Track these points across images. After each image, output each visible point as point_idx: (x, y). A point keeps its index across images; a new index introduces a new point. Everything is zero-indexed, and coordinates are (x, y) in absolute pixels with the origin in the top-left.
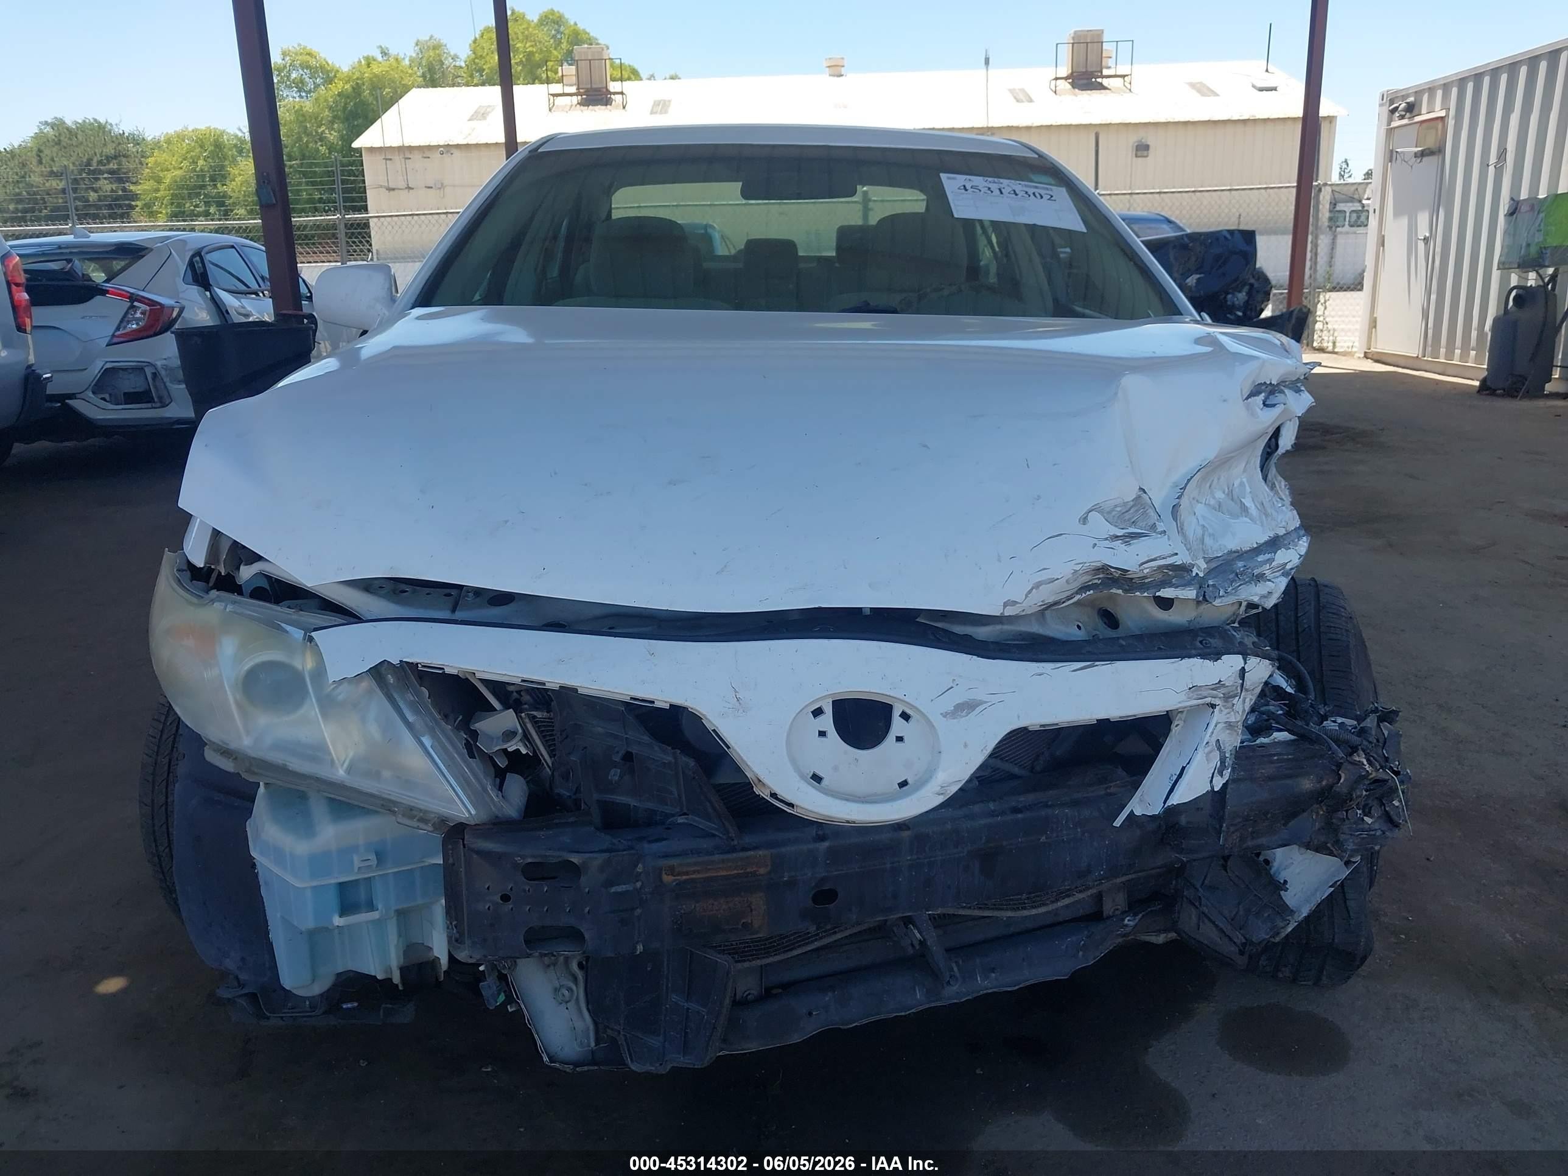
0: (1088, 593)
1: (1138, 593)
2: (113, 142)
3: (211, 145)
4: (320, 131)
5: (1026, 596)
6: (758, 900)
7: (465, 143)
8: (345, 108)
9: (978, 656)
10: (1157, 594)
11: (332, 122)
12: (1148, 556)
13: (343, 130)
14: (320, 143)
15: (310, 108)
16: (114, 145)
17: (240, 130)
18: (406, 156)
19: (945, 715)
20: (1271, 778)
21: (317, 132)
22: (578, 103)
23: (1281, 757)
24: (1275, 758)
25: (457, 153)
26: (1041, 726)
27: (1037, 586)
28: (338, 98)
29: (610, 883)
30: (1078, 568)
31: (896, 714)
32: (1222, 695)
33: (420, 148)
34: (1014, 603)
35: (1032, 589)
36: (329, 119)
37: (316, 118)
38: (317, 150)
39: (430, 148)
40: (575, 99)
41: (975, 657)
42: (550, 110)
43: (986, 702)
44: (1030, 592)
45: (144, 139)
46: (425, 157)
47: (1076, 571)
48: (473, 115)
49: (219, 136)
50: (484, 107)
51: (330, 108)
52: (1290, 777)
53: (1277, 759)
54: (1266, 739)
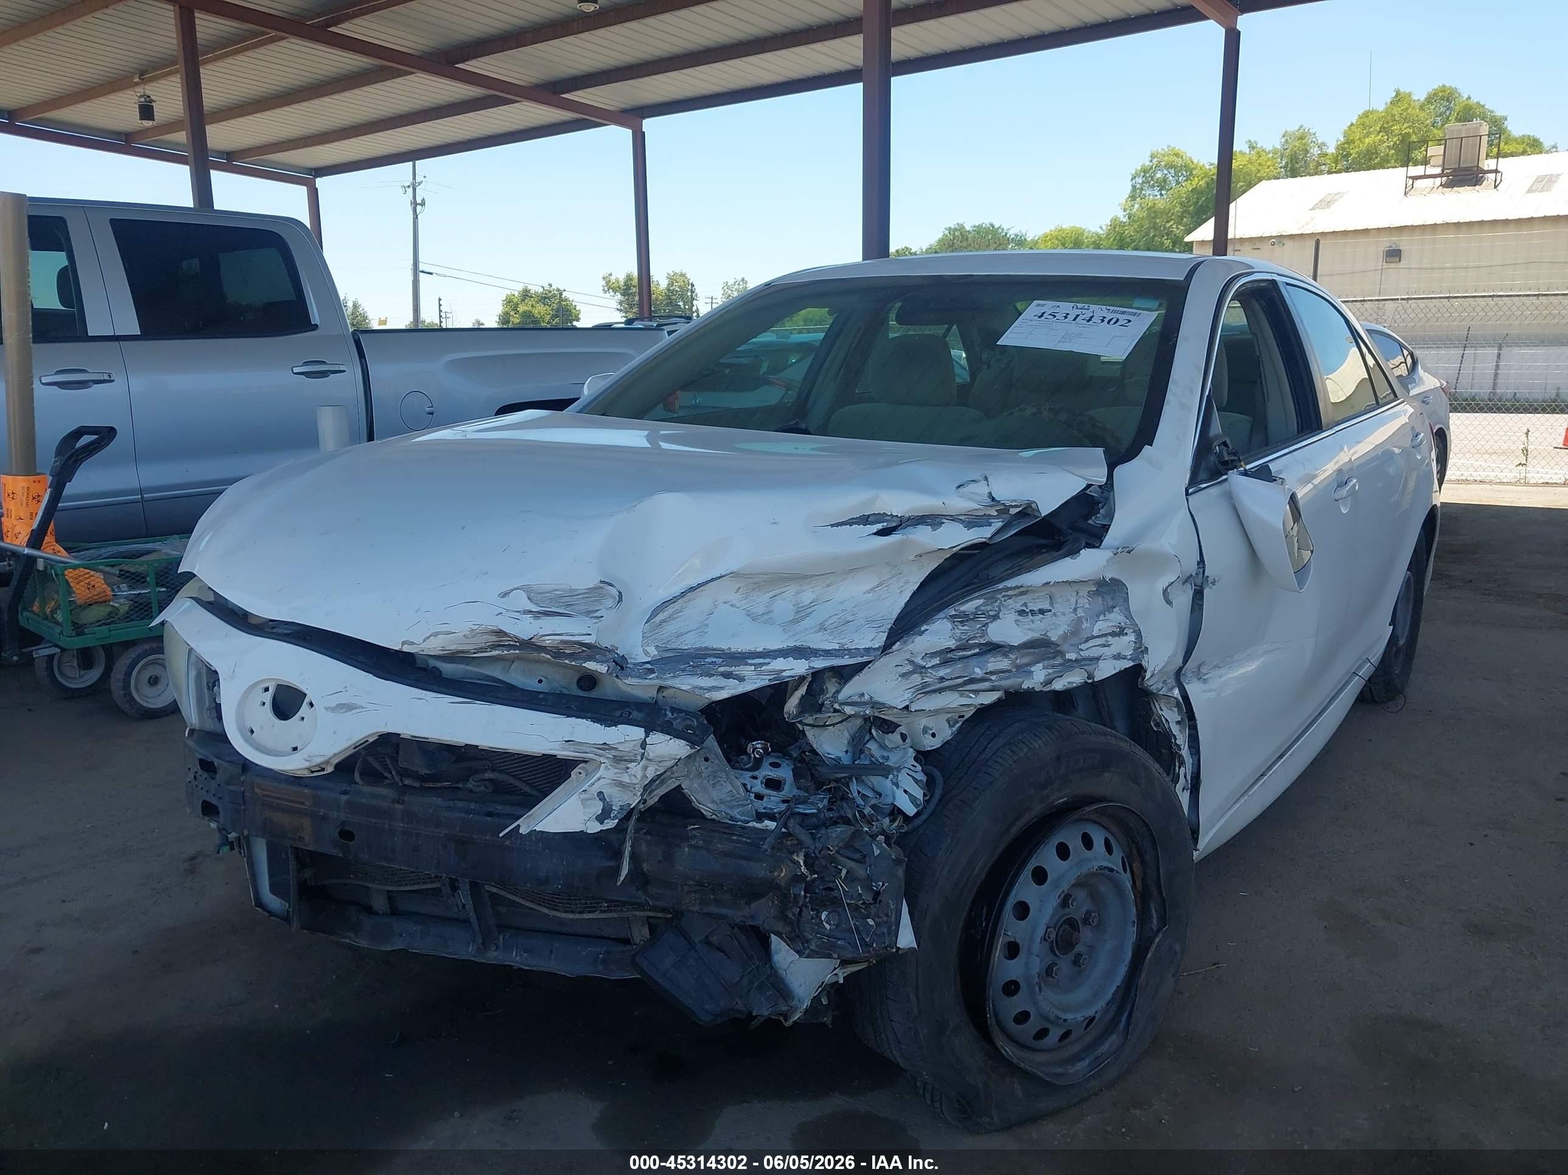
0: (512, 651)
1: (567, 661)
2: (995, 243)
3: (1071, 242)
4: (1168, 225)
5: (424, 641)
6: (307, 823)
7: (1300, 233)
8: (1196, 203)
9: (375, 676)
10: (583, 665)
11: (1181, 217)
12: (553, 631)
13: (1191, 224)
14: (1165, 237)
15: (1162, 205)
16: (995, 246)
17: (1101, 228)
18: (1236, 248)
19: (326, 709)
20: (726, 854)
21: (1165, 227)
22: (1441, 185)
23: (740, 839)
24: (735, 838)
25: (1289, 244)
26: (412, 736)
27: (435, 634)
28: (1191, 195)
29: (228, 784)
30: (476, 627)
31: (306, 700)
32: (611, 756)
33: (1251, 240)
34: (412, 643)
35: (431, 636)
36: (1179, 214)
37: (1166, 214)
38: (1162, 244)
39: (1261, 239)
40: (1438, 181)
41: (371, 675)
42: (1406, 193)
43: (363, 708)
44: (428, 638)
45: (1025, 239)
46: (1255, 249)
47: (473, 630)
48: (1317, 204)
49: (1079, 235)
50: (1331, 194)
51: (1181, 204)
52: (745, 858)
53: (736, 840)
54: (759, 824)
